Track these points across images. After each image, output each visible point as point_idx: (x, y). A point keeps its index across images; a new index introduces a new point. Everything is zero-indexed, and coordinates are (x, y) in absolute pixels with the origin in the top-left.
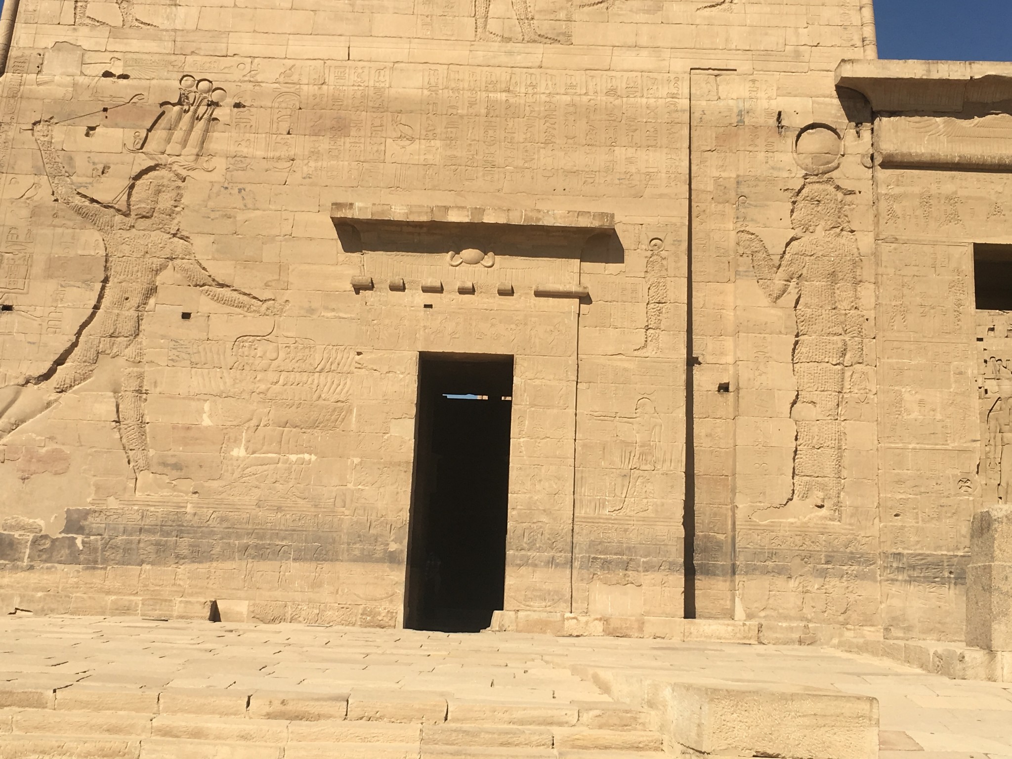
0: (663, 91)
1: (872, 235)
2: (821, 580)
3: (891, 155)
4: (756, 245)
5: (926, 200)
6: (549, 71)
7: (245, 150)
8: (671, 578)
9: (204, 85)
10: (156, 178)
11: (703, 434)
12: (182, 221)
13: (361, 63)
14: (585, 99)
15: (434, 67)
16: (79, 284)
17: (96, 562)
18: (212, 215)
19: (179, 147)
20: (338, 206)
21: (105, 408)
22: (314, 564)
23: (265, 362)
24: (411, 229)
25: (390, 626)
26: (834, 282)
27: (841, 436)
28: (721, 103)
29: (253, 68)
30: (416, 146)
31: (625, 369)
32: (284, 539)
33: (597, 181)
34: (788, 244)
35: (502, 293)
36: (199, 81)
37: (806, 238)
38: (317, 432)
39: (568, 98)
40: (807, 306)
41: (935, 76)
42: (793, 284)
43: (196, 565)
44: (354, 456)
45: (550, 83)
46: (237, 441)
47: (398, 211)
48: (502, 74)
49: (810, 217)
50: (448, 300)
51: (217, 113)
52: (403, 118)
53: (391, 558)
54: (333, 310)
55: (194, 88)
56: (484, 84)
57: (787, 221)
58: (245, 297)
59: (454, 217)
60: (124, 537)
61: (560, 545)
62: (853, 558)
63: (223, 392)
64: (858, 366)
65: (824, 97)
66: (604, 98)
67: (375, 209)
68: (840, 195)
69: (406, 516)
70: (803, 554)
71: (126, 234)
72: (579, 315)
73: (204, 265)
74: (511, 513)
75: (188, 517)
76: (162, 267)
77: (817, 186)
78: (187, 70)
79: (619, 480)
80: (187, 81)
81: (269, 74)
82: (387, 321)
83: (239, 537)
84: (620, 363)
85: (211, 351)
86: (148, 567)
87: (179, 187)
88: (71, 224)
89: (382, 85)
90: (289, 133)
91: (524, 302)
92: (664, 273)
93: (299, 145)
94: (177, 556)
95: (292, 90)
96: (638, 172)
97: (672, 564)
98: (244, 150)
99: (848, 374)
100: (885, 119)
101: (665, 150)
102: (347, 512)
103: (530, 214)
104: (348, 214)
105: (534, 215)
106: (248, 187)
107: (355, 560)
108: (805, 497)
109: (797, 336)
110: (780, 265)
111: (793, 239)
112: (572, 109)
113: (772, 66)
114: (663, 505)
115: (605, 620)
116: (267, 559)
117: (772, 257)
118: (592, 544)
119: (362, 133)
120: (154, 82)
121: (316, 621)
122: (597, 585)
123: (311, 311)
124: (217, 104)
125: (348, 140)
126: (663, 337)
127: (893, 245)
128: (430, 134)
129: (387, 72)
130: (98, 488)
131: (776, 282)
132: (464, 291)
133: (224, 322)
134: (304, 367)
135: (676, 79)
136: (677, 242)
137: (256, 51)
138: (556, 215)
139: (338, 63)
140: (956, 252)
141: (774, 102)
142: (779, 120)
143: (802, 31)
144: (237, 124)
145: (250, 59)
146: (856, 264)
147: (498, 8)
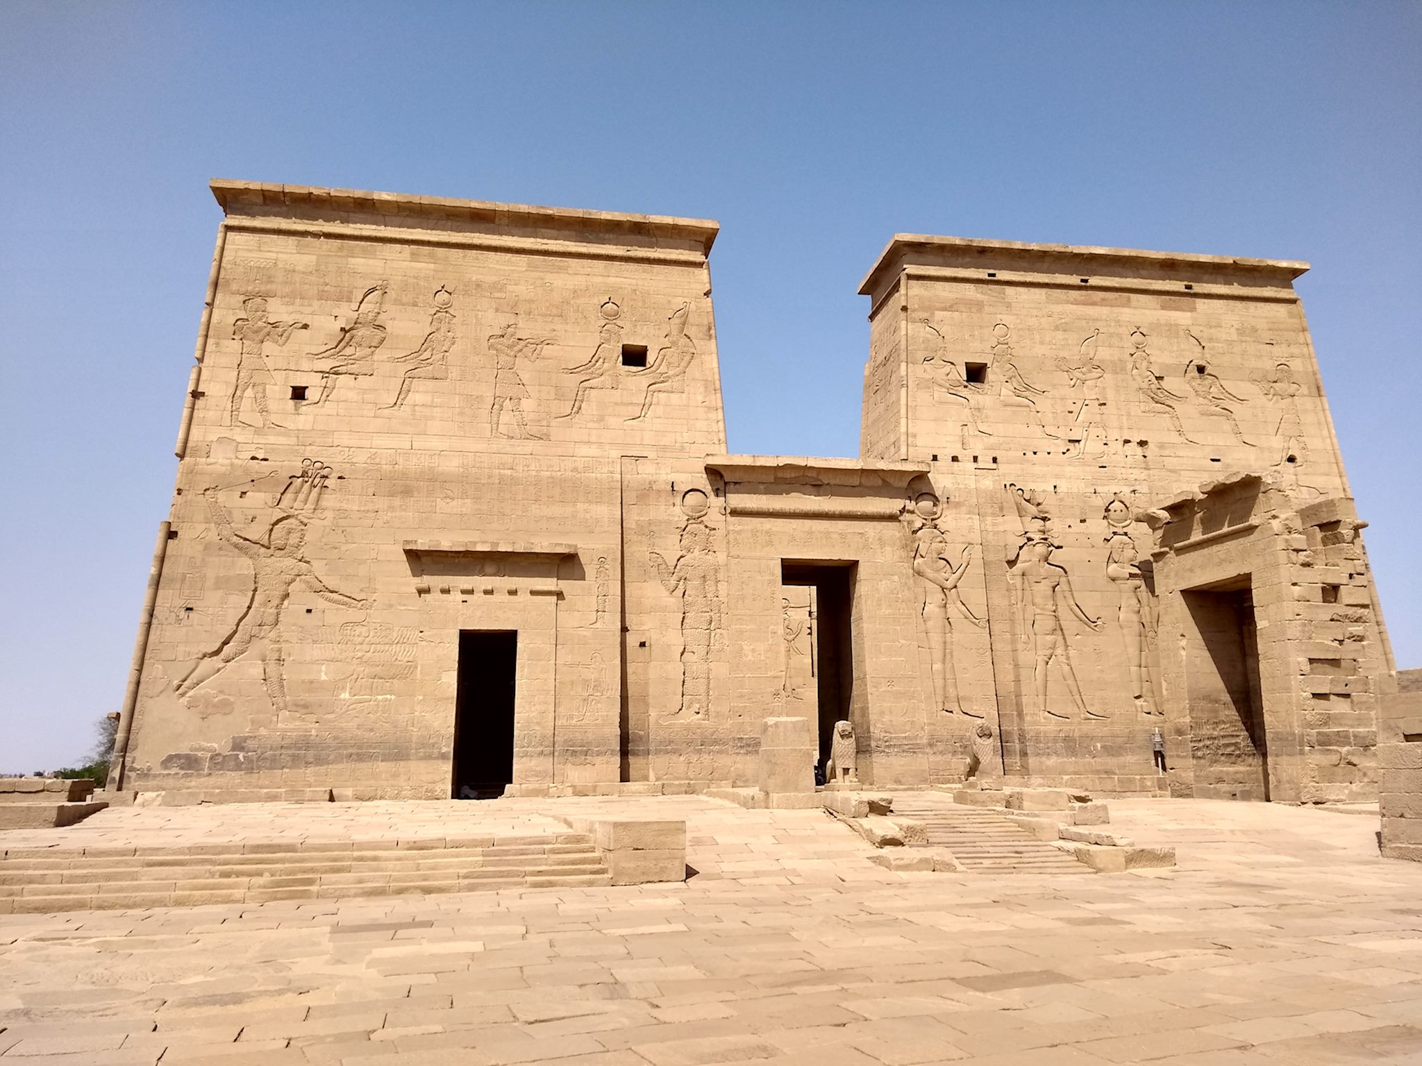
0: (605, 470)
1: (725, 554)
2: (698, 756)
3: (736, 508)
4: (660, 561)
5: (754, 533)
6: (537, 457)
7: (346, 506)
8: (612, 759)
9: (318, 465)
10: (287, 524)
11: (631, 672)
12: (304, 551)
13: (421, 452)
14: (559, 473)
15: (465, 454)
16: (237, 593)
17: (253, 769)
18: (325, 547)
19: (302, 504)
20: (407, 542)
21: (256, 671)
22: (394, 763)
23: (360, 639)
24: (453, 554)
25: (443, 798)
26: (705, 581)
27: (709, 670)
28: (639, 476)
29: (350, 453)
30: (455, 502)
31: (585, 636)
32: (375, 748)
33: (566, 523)
34: (678, 560)
35: (510, 594)
36: (315, 462)
37: (689, 556)
38: (395, 681)
39: (548, 473)
40: (689, 596)
41: (758, 464)
42: (681, 583)
43: (318, 768)
44: (419, 695)
45: (537, 464)
46: (344, 688)
47: (445, 545)
48: (507, 459)
49: (691, 544)
50: (478, 597)
51: (327, 482)
52: (447, 485)
53: (443, 757)
54: (404, 605)
55: (311, 467)
56: (497, 465)
57: (677, 546)
58: (347, 599)
59: (480, 548)
60: (271, 752)
61: (546, 743)
62: (715, 742)
63: (334, 658)
64: (717, 630)
65: (698, 473)
66: (570, 473)
67: (431, 543)
68: (707, 531)
69: (452, 730)
70: (688, 741)
71: (269, 560)
72: (557, 602)
73: (320, 579)
74: (516, 725)
75: (312, 738)
76: (293, 580)
77: (694, 525)
78: (307, 455)
79: (581, 702)
80: (306, 463)
81: (361, 458)
82: (439, 611)
83: (346, 748)
84: (582, 632)
85: (326, 633)
86: (287, 770)
87: (302, 530)
88: (231, 554)
89: (434, 465)
90: (374, 495)
91: (523, 598)
92: (607, 578)
93: (381, 503)
94: (306, 763)
95: (376, 468)
96: (591, 518)
97: (613, 750)
99: (713, 635)
100: (731, 487)
101: (607, 505)
102: (415, 730)
103: (527, 545)
105: (529, 546)
106: (348, 529)
107: (421, 759)
108: (689, 707)
109: (684, 613)
110: (674, 572)
111: (682, 557)
112: (550, 480)
113: (668, 454)
114: (607, 716)
115: (574, 787)
116: (364, 761)
117: (669, 568)
118: (565, 741)
119: (421, 495)
120: (285, 463)
121: (396, 797)
122: (569, 766)
123: (391, 606)
124: (327, 477)
125: (412, 499)
127: (737, 560)
128: (464, 495)
129: (436, 457)
130: (253, 722)
131: (672, 582)
132: (487, 592)
133: (334, 615)
134: (386, 641)
135: (613, 462)
136: (614, 560)
137: (351, 443)
138: (543, 545)
139: (405, 451)
140: (772, 563)
141: (669, 476)
142: (672, 487)
143: (685, 434)
144: (340, 490)
145: (348, 449)
146: (716, 571)
147: (505, 417)
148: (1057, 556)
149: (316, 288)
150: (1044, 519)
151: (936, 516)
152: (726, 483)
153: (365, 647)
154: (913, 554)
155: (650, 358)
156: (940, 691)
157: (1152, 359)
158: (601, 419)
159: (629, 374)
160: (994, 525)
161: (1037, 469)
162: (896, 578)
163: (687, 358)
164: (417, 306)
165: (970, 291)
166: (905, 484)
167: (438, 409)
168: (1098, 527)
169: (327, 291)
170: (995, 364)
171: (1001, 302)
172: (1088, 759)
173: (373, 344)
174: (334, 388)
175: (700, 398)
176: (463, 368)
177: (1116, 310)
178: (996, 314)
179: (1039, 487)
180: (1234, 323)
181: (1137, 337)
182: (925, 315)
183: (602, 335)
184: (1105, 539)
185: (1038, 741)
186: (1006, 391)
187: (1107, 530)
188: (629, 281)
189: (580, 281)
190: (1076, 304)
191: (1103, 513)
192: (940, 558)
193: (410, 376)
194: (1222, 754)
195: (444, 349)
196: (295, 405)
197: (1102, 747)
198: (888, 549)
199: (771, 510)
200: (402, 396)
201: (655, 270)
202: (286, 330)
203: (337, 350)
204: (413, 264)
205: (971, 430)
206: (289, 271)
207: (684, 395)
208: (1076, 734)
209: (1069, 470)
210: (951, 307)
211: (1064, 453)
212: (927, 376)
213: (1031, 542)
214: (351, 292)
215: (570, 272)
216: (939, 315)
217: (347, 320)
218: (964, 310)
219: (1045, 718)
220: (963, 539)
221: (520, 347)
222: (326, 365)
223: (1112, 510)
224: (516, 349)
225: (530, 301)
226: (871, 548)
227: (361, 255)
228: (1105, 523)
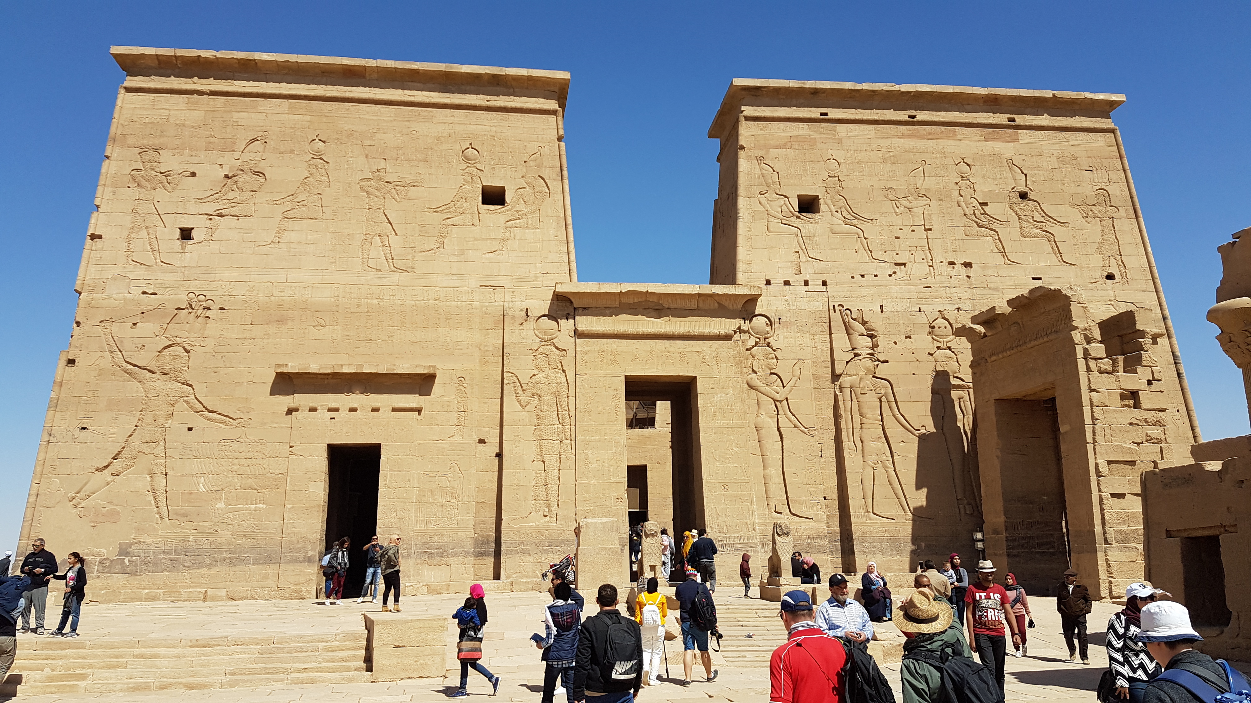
0: (465, 298)
2: (546, 555)
3: (584, 331)
4: (514, 379)
5: (601, 353)
6: (401, 287)
7: (225, 334)
9: (201, 298)
10: (172, 351)
12: (188, 375)
13: (294, 284)
14: (422, 303)
15: (335, 286)
16: (126, 413)
17: (137, 572)
18: (206, 372)
19: (186, 333)
20: (279, 365)
24: (322, 376)
25: (308, 597)
26: (555, 397)
27: (558, 477)
28: (497, 304)
29: (231, 287)
30: (326, 329)
31: (443, 448)
32: (247, 553)
33: (429, 347)
34: (530, 378)
35: (373, 410)
36: (198, 296)
37: (541, 375)
38: (267, 492)
39: (413, 302)
40: (541, 410)
42: (533, 399)
43: (195, 571)
45: (402, 294)
46: (219, 499)
47: (314, 368)
48: (376, 290)
49: (542, 363)
50: (343, 414)
51: (209, 313)
52: (319, 315)
53: (310, 559)
54: (278, 423)
55: (195, 300)
56: (365, 295)
57: (530, 366)
58: (225, 418)
59: (346, 370)
60: (154, 557)
62: (562, 543)
63: (212, 471)
64: (565, 441)
65: (550, 300)
66: (433, 302)
67: (300, 367)
68: (557, 352)
70: (537, 542)
71: (155, 384)
72: (418, 420)
73: (201, 400)
75: (191, 544)
76: (177, 402)
77: (546, 347)
78: (191, 289)
79: (439, 508)
80: (191, 296)
81: (240, 291)
82: (308, 428)
83: (221, 553)
84: (440, 445)
85: (205, 449)
86: (167, 573)
87: (186, 356)
89: (307, 296)
90: (251, 324)
91: (385, 414)
92: (465, 396)
93: (258, 330)
94: (184, 566)
95: (253, 300)
96: (451, 341)
99: (561, 445)
102: (284, 536)
103: (390, 367)
104: (286, 369)
105: (392, 367)
106: (227, 355)
107: (289, 562)
108: (538, 512)
109: (535, 426)
112: (415, 308)
113: (523, 284)
114: (462, 520)
116: (237, 564)
118: (423, 544)
119: (294, 323)
120: (171, 296)
121: (266, 597)
122: (426, 566)
123: (265, 423)
124: (209, 309)
125: (286, 327)
126: (464, 429)
127: (584, 377)
128: (335, 323)
129: (310, 289)
130: (137, 530)
131: (524, 398)
132: (353, 410)
133: (212, 432)
134: (260, 455)
135: (472, 291)
136: (472, 379)
137: (232, 278)
138: (404, 367)
139: (280, 284)
140: (616, 380)
141: (524, 303)
142: (526, 312)
143: (538, 265)
144: (221, 319)
145: (228, 283)
146: (565, 387)
147: (375, 253)
148: (883, 370)
149: (203, 140)
150: (871, 336)
151: (769, 335)
152: (575, 309)
153: (241, 461)
154: (746, 370)
155: (508, 198)
157: (976, 187)
158: (462, 253)
159: (486, 212)
161: (864, 291)
162: (731, 391)
163: (541, 196)
164: (294, 154)
165: (803, 130)
166: (739, 306)
167: (311, 246)
168: (922, 341)
169: (213, 143)
170: (827, 196)
171: (832, 139)
173: (254, 189)
174: (218, 229)
175: (552, 232)
176: (335, 209)
177: (942, 142)
178: (827, 150)
179: (866, 307)
180: (1055, 153)
181: (962, 167)
182: (761, 153)
183: (463, 177)
184: (928, 353)
185: (863, 540)
186: (838, 221)
187: (931, 345)
188: (488, 128)
189: (443, 129)
190: (904, 138)
191: (928, 329)
192: (771, 373)
193: (287, 217)
194: (1037, 553)
195: (319, 192)
196: (182, 245)
197: (924, 545)
198: (724, 365)
199: (616, 332)
200: (279, 236)
201: (512, 118)
202: (175, 178)
203: (221, 194)
204: (290, 116)
205: (803, 256)
206: (180, 126)
207: (538, 230)
208: (901, 534)
209: (894, 290)
210: (785, 145)
211: (890, 275)
212: (762, 208)
213: (857, 358)
214: (234, 143)
215: (434, 121)
216: (773, 152)
217: (230, 168)
218: (797, 147)
219: (870, 519)
221: (387, 189)
222: (211, 208)
223: (936, 326)
224: (384, 191)
225: (398, 148)
226: (708, 365)
227: (244, 110)
228: (929, 338)
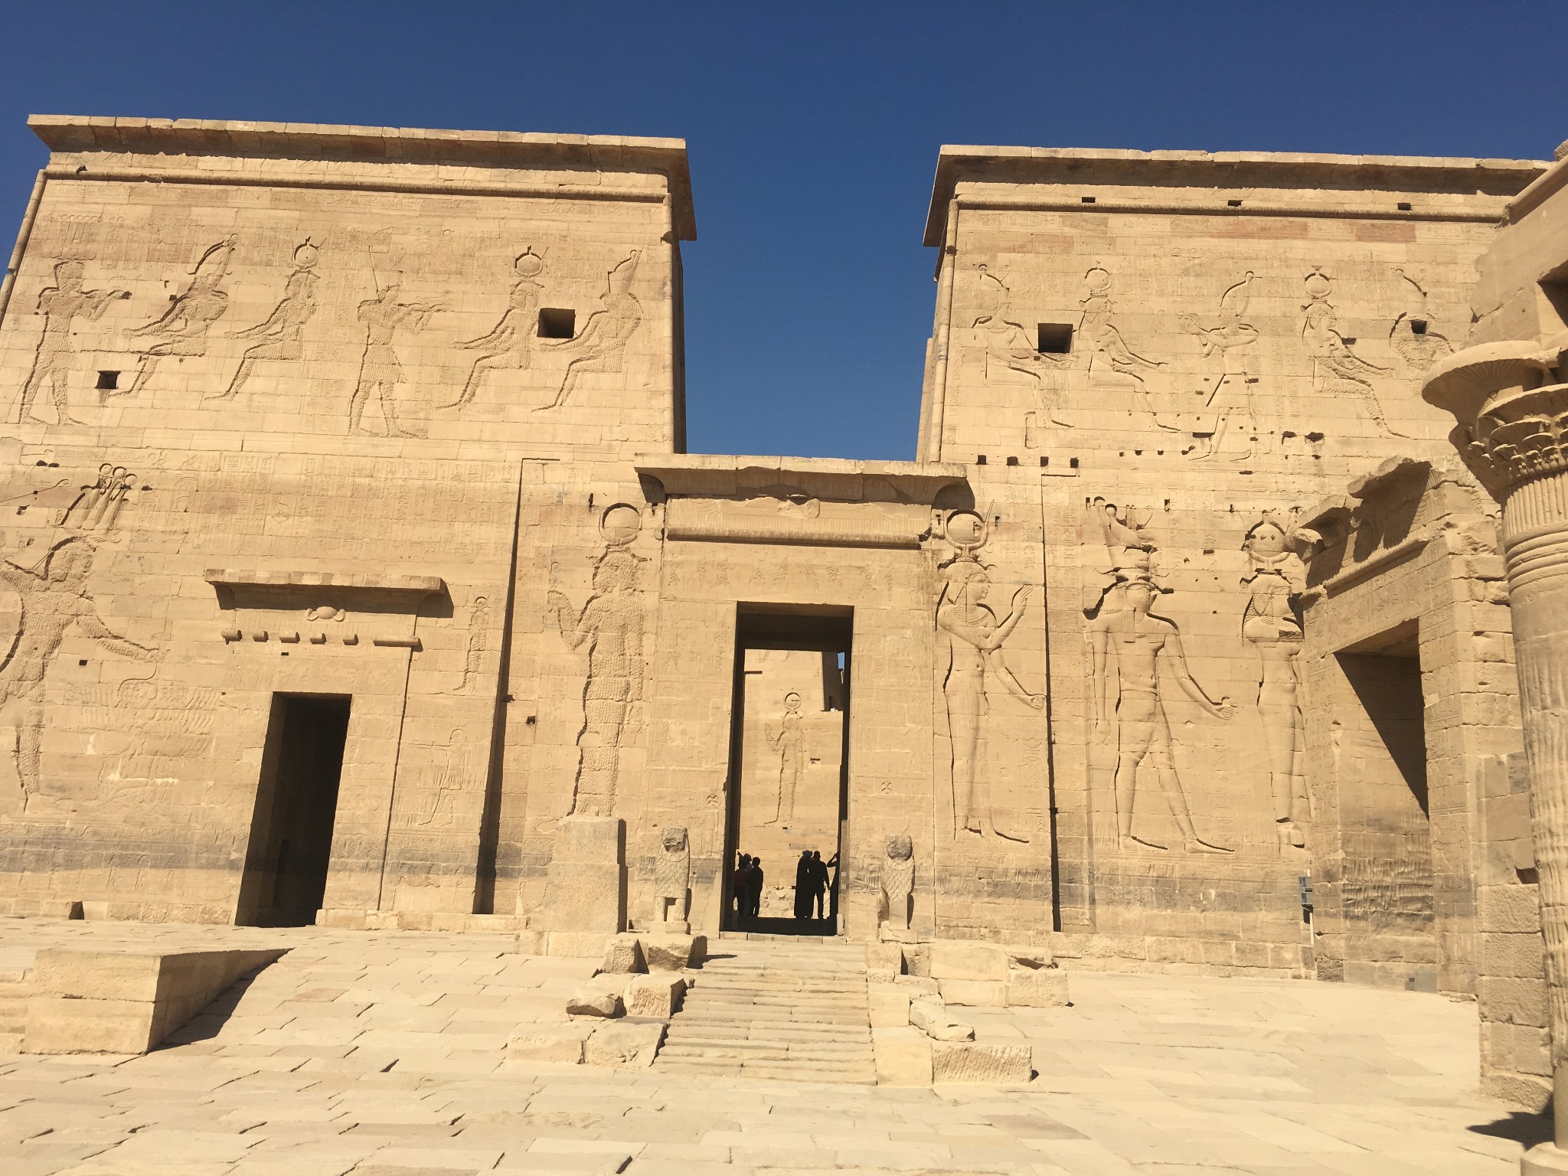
0: (499, 477)
1: (657, 594)
3: (675, 530)
4: (562, 603)
5: (702, 566)
6: (407, 461)
7: (148, 525)
8: (465, 880)
9: (119, 472)
11: (511, 759)
12: (89, 584)
13: (253, 454)
14: (434, 483)
15: (311, 457)
18: (114, 579)
19: (93, 522)
20: (212, 572)
22: (167, 871)
23: (144, 702)
24: (276, 591)
25: (223, 923)
26: (624, 633)
27: (618, 759)
28: (546, 486)
29: (162, 457)
30: (290, 521)
31: (445, 706)
32: (144, 849)
33: (437, 550)
34: (588, 602)
35: (347, 643)
36: (116, 469)
37: (605, 597)
38: (182, 759)
39: (420, 483)
40: (599, 652)
41: (708, 467)
42: (590, 635)
43: (68, 872)
44: (209, 779)
45: (406, 470)
46: (114, 767)
47: (262, 576)
48: (367, 463)
49: (609, 580)
50: (304, 648)
51: (128, 495)
52: (282, 499)
53: (232, 865)
54: (206, 657)
55: (111, 475)
56: (351, 471)
57: (589, 584)
58: (135, 647)
59: (308, 581)
60: (11, 849)
61: (373, 853)
63: (106, 726)
64: (637, 703)
65: (629, 482)
66: (449, 483)
67: (243, 576)
68: (635, 562)
69: (248, 829)
71: (42, 595)
72: (410, 660)
73: (103, 620)
74: (337, 826)
75: (66, 831)
76: (69, 622)
77: (617, 554)
78: (107, 460)
79: (431, 797)
80: (106, 469)
81: (174, 463)
82: (249, 667)
83: (106, 848)
84: (441, 700)
85: (101, 692)
86: (28, 874)
87: (89, 556)
89: (267, 472)
90: (185, 511)
91: (365, 650)
92: (485, 626)
93: (193, 522)
94: (53, 865)
95: (192, 476)
96: (472, 543)
97: (467, 868)
98: (146, 525)
99: (628, 708)
100: (674, 500)
101: (495, 525)
102: (198, 827)
103: (371, 578)
104: (220, 579)
105: (374, 579)
106: (147, 556)
107: (202, 867)
108: (583, 811)
109: (590, 677)
110: (581, 619)
111: (593, 598)
112: (423, 492)
113: (588, 457)
114: (464, 819)
115: (400, 915)
116: (128, 866)
117: (575, 612)
118: (401, 853)
119: (246, 511)
120: (79, 470)
121: (164, 919)
122: (403, 886)
124: (129, 488)
125: (234, 516)
126: (479, 678)
127: (673, 603)
128: (303, 512)
129: (273, 461)
131: (576, 632)
132: (316, 641)
133: (113, 668)
134: (176, 705)
135: (510, 467)
136: (498, 601)
137: (165, 444)
138: (392, 579)
139: (232, 454)
140: (723, 608)
141: (587, 486)
142: (591, 500)
143: (615, 429)
144: (143, 504)
145: (160, 451)
146: (642, 618)
147: (371, 408)
148: (1164, 605)
149: (147, 246)
150: (1147, 549)
151: (977, 544)
152: (668, 497)
153: (149, 713)
154: (937, 599)
155: (578, 329)
156: (962, 801)
157: (1338, 313)
158: (500, 408)
159: (544, 349)
160: (1068, 557)
161: (1139, 477)
162: (909, 633)
163: (630, 324)
164: (271, 265)
165: (1052, 223)
166: (931, 497)
167: (282, 398)
168: (1232, 561)
169: (160, 250)
170: (1085, 325)
171: (1101, 237)
172: (1193, 912)
173: (210, 316)
174: (152, 373)
175: (642, 379)
176: (321, 344)
177: (1282, 243)
178: (1091, 254)
179: (1140, 501)
181: (1315, 283)
182: (983, 259)
183: (514, 296)
184: (1243, 579)
185: (1112, 880)
186: (1101, 363)
187: (1248, 566)
188: (557, 224)
189: (490, 227)
190: (1219, 237)
191: (1242, 541)
192: (979, 605)
193: (251, 356)
194: (1399, 915)
195: (300, 319)
196: (101, 396)
197: (1218, 895)
198: (898, 590)
199: (727, 534)
200: (237, 383)
201: (595, 210)
202: (102, 301)
203: (163, 323)
204: (272, 212)
205: (1039, 420)
206: (116, 226)
207: (619, 375)
208: (1177, 874)
209: (1190, 478)
210: (1022, 246)
211: (1184, 453)
212: (977, 344)
213: (1122, 584)
214: (192, 251)
215: (478, 215)
216: (1003, 258)
217: (180, 285)
218: (1041, 250)
219: (1126, 847)
220: (1016, 578)
221: (401, 315)
222: (145, 343)
223: (1258, 536)
224: (395, 317)
225: (420, 255)
226: (874, 589)
227: (208, 204)
228: (1245, 555)
